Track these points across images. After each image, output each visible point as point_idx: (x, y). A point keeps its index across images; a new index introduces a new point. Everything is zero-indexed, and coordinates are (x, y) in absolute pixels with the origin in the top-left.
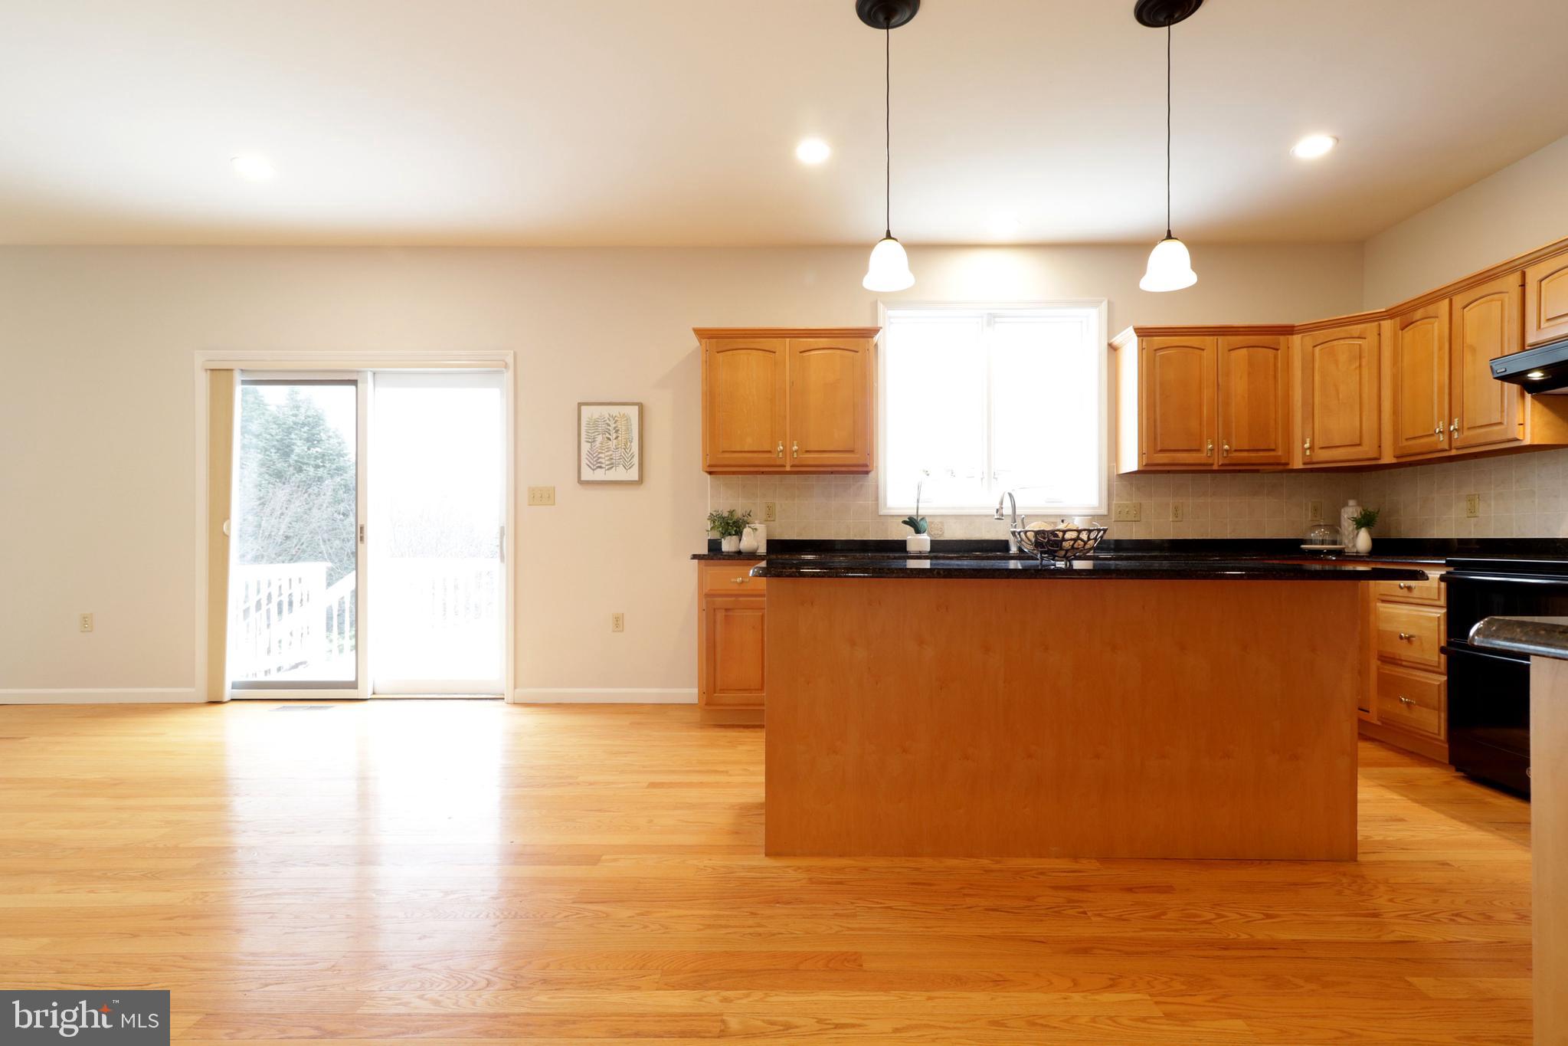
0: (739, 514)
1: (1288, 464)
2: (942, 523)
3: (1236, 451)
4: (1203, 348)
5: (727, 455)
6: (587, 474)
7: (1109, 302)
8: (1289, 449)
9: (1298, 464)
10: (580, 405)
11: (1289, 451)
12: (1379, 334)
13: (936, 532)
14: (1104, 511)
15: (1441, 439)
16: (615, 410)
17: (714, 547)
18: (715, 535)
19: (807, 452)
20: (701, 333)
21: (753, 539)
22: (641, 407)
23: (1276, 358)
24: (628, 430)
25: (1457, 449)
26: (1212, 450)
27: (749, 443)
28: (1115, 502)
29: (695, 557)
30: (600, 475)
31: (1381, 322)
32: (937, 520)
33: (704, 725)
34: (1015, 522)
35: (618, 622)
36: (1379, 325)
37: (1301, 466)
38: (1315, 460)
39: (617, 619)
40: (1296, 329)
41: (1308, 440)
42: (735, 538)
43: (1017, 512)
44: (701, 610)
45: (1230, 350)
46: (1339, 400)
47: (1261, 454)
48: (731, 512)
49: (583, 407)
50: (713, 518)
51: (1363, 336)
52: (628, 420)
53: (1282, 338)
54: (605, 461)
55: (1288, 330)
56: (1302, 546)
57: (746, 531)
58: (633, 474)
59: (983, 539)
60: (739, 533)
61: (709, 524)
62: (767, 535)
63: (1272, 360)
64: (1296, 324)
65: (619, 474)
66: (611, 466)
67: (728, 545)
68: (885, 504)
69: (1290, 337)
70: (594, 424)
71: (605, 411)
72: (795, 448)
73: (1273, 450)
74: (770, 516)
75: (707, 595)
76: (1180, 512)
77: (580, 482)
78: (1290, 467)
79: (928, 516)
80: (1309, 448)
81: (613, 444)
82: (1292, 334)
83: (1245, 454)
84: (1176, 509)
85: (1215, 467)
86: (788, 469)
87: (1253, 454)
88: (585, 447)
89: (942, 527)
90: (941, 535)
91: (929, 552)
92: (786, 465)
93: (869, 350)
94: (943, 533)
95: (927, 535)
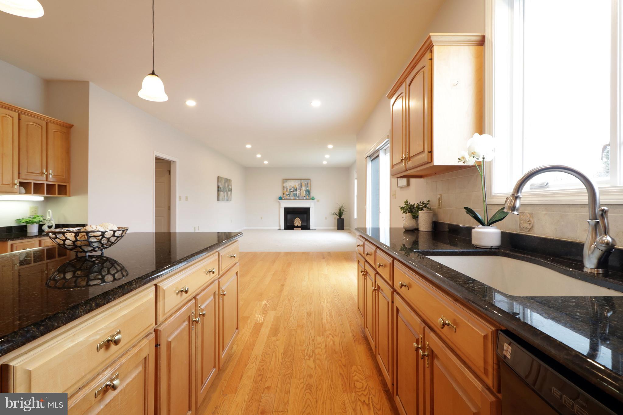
6: (399, 184)
13: (525, 225)
32: (527, 211)
34: (595, 219)
43: (598, 200)
68: (491, 193)
89: (531, 219)
90: (530, 229)
91: (498, 248)
92: (406, 170)
93: (431, 59)
94: (533, 227)
95: (497, 228)
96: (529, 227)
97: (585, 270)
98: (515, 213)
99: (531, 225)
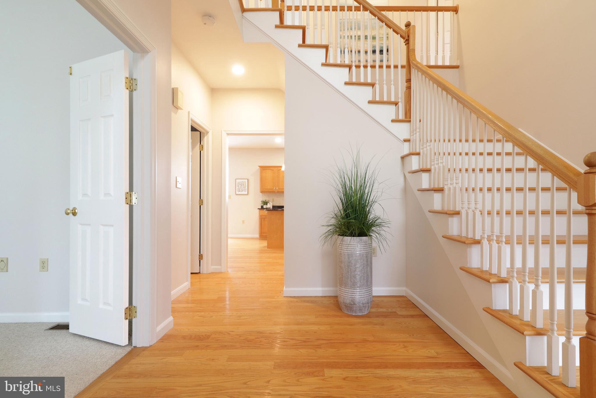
0: (267, 201)
5: (265, 190)
6: (237, 193)
10: (236, 179)
16: (243, 180)
17: (262, 207)
18: (262, 205)
19: (280, 189)
20: (260, 167)
21: (270, 206)
22: (248, 179)
24: (245, 184)
27: (269, 187)
29: (258, 209)
30: (240, 193)
33: (260, 240)
35: (243, 222)
39: (243, 221)
42: (266, 205)
44: (259, 218)
48: (266, 200)
49: (237, 180)
50: (262, 202)
52: (245, 182)
54: (241, 190)
57: (268, 204)
58: (246, 193)
60: (267, 204)
61: (261, 203)
62: (273, 205)
65: (244, 193)
66: (242, 191)
67: (265, 207)
70: (239, 183)
71: (241, 180)
72: (277, 188)
74: (273, 201)
75: (260, 216)
77: (236, 194)
81: (242, 187)
86: (276, 192)
88: (237, 187)
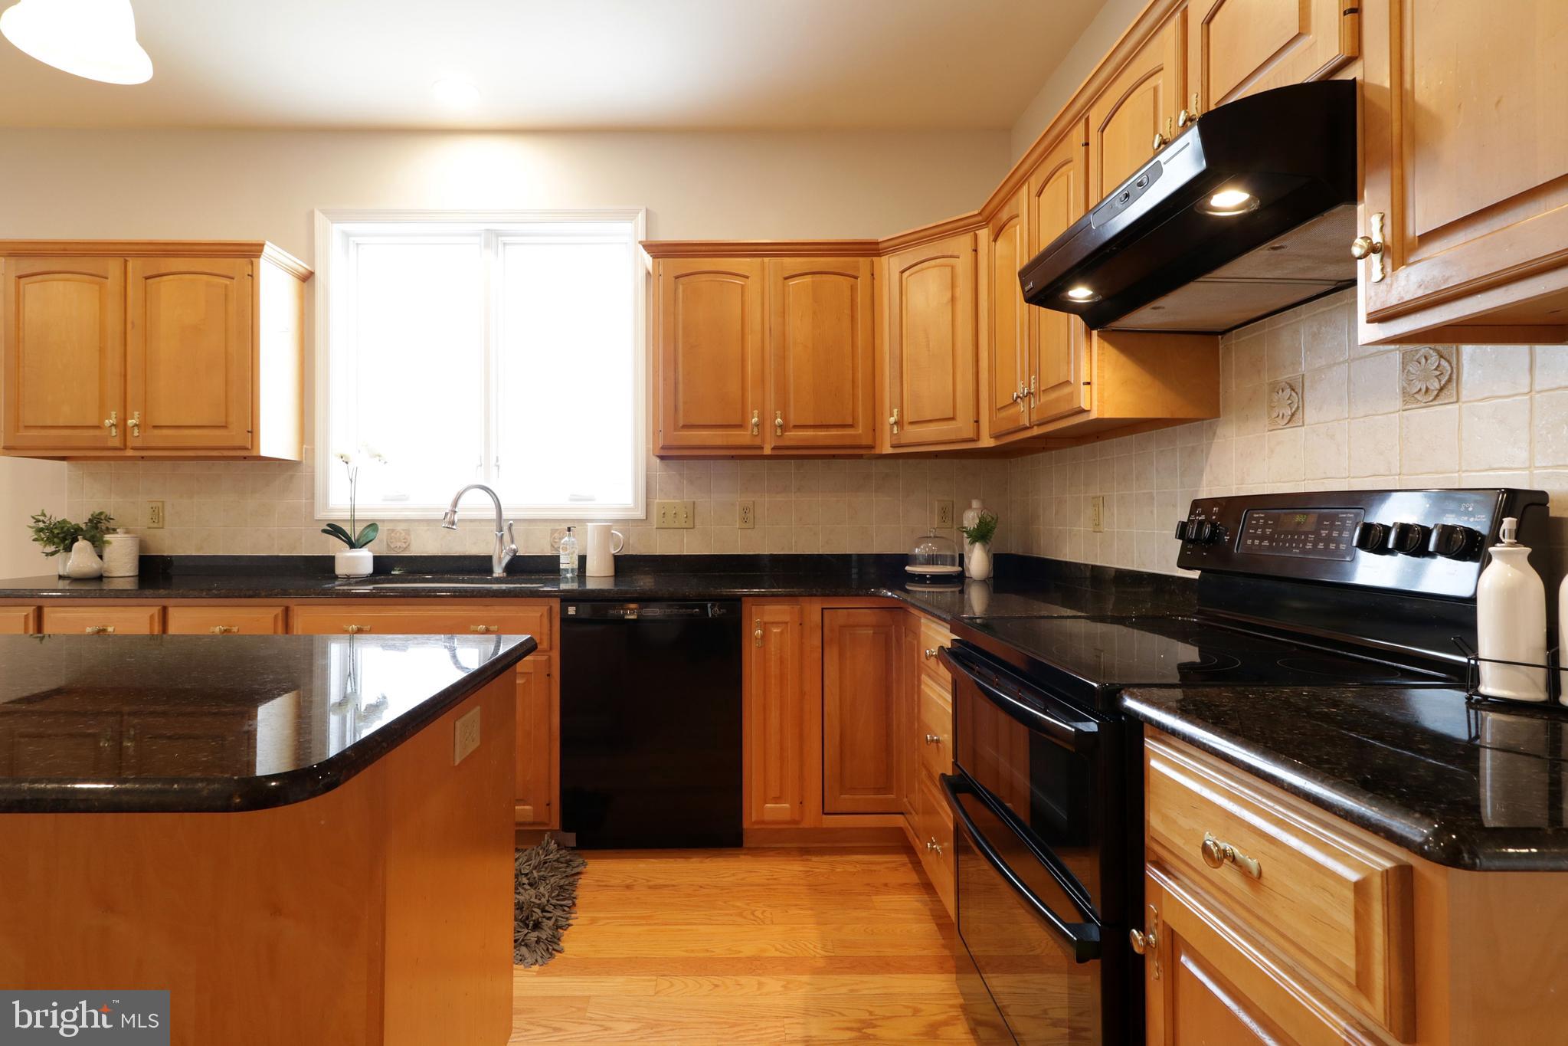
1: (872, 447)
2: (408, 532)
3: (796, 427)
4: (747, 274)
7: (647, 210)
8: (874, 425)
9: (888, 450)
11: (874, 428)
12: (976, 251)
13: (399, 544)
14: (640, 514)
15: (1022, 409)
19: (155, 427)
21: (92, 558)
23: (853, 289)
25: (1039, 425)
26: (757, 425)
27: (66, 415)
28: (658, 501)
31: (977, 232)
32: (401, 527)
34: (501, 531)
36: (976, 236)
37: (889, 451)
38: (903, 441)
40: (881, 246)
41: (895, 411)
43: (505, 515)
45: (786, 278)
46: (929, 350)
47: (834, 432)
51: (955, 254)
53: (863, 261)
55: (871, 250)
56: (907, 568)
57: (77, 546)
59: (467, 554)
63: (847, 293)
64: (880, 240)
68: (326, 504)
69: (875, 259)
73: (851, 426)
76: (750, 515)
78: (877, 451)
79: (383, 521)
80: (896, 423)
82: (879, 255)
83: (810, 433)
84: (745, 510)
85: (767, 451)
87: (822, 433)
89: (407, 536)
90: (405, 549)
91: (371, 575)
92: (125, 448)
93: (252, 276)
94: (409, 545)
95: (369, 551)
96: (405, 546)
97: (495, 575)
98: (454, 527)
99: (407, 544)
